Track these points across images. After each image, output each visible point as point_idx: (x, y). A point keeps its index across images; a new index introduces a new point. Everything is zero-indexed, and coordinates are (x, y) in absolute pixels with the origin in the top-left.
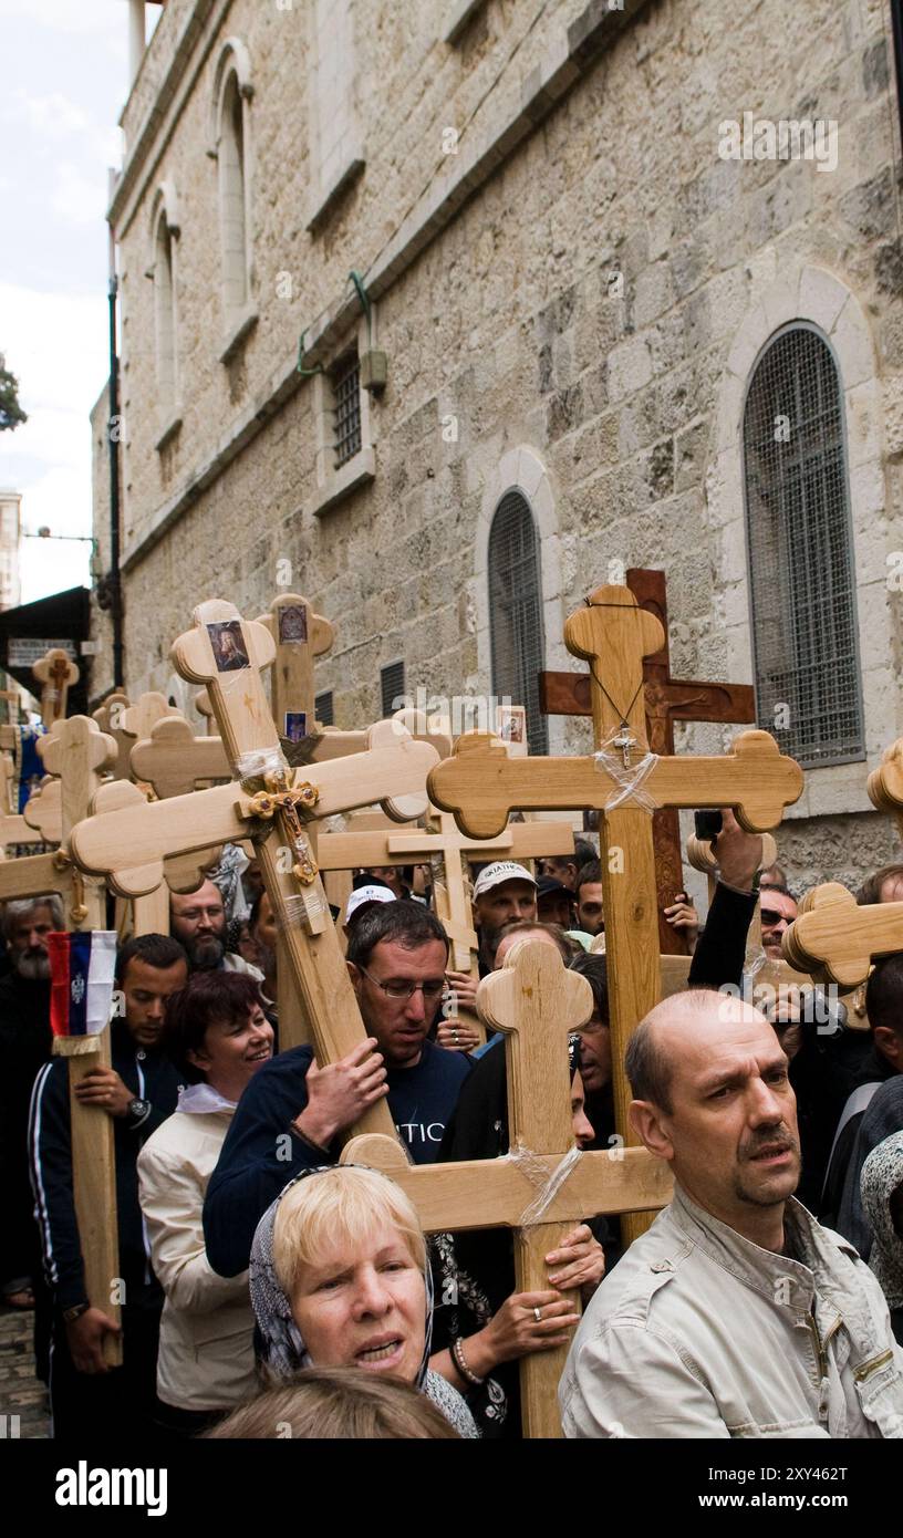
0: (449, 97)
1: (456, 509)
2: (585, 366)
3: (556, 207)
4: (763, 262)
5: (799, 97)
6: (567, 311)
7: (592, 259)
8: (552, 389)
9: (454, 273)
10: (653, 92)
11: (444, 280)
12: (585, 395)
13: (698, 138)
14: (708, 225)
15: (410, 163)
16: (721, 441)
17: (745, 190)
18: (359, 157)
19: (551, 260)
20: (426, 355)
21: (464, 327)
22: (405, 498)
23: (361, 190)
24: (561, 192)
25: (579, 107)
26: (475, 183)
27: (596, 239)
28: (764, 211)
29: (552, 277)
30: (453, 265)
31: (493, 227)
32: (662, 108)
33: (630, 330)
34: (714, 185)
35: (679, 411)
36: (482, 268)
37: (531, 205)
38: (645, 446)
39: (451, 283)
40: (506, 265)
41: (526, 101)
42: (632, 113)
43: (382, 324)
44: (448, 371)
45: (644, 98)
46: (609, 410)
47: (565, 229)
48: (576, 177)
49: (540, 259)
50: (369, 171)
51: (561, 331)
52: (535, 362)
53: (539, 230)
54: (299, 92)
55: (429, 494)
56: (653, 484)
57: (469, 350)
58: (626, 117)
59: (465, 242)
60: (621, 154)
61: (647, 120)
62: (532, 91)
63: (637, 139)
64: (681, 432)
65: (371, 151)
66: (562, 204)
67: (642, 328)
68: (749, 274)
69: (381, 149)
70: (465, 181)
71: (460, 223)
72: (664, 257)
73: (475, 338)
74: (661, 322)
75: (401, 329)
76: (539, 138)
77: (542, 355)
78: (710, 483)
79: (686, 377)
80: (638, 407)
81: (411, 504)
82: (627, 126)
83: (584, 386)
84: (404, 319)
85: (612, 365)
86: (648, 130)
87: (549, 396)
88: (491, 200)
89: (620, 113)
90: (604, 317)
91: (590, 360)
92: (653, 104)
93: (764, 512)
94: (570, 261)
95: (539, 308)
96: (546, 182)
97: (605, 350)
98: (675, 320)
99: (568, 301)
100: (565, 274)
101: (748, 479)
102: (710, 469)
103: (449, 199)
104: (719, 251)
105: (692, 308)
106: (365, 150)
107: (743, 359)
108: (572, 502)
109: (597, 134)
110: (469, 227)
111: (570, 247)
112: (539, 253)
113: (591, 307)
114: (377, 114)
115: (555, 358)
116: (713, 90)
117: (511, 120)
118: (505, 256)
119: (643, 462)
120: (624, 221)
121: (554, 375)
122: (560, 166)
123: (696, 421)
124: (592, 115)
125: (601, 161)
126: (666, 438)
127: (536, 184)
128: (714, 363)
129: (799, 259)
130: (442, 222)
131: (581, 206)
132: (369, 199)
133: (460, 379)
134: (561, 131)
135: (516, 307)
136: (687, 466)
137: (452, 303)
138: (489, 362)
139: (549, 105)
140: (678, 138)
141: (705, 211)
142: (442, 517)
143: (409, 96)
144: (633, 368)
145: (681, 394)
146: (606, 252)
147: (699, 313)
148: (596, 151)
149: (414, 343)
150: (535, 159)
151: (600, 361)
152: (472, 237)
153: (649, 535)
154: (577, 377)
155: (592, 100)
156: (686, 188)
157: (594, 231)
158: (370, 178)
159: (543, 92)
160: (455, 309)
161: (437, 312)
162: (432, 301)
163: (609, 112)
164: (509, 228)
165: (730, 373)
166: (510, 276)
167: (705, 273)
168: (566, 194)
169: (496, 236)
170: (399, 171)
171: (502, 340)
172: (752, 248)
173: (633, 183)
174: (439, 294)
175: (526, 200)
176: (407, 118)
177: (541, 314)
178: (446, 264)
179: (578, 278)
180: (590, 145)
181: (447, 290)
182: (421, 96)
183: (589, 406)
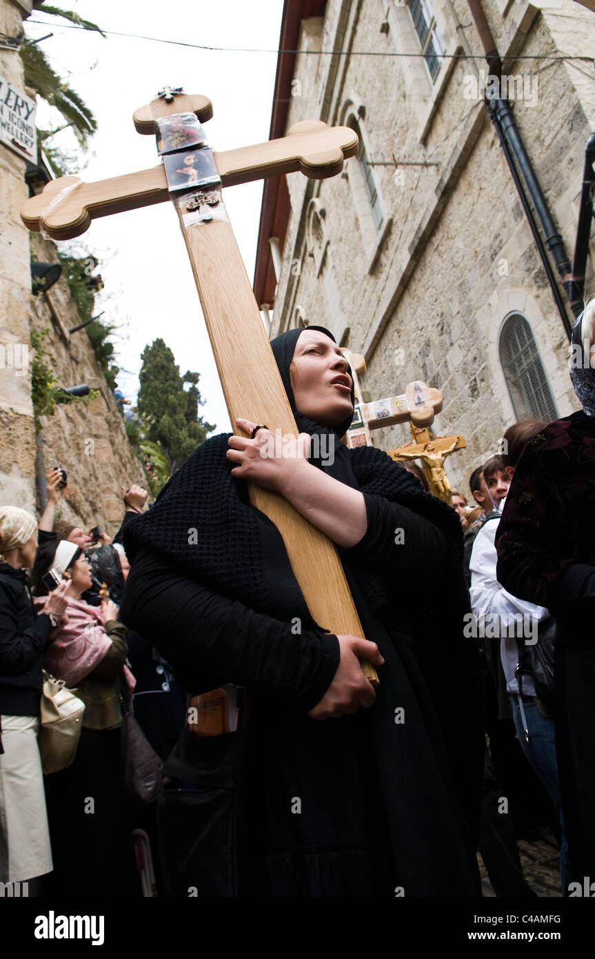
0: (373, 292)
1: (403, 437)
2: (439, 364)
3: (417, 313)
4: (494, 298)
5: (493, 235)
6: (428, 348)
7: (433, 325)
8: (429, 378)
9: (387, 352)
10: (442, 257)
11: (384, 356)
12: (441, 375)
13: (461, 266)
14: (472, 294)
15: (365, 320)
16: (493, 369)
17: (482, 276)
18: (347, 326)
19: (419, 332)
20: (382, 386)
21: (394, 370)
22: (385, 441)
23: (349, 338)
24: (417, 307)
25: (418, 275)
26: (388, 317)
27: (433, 317)
28: (490, 280)
29: (421, 338)
30: (386, 350)
31: (397, 330)
32: (446, 262)
33: (452, 344)
34: (470, 280)
35: (476, 366)
36: (396, 346)
37: (409, 316)
38: (466, 383)
39: (386, 356)
40: (404, 341)
41: (399, 279)
42: (436, 268)
43: (366, 381)
44: (391, 388)
45: (440, 261)
46: (451, 376)
47: (422, 319)
48: (422, 300)
49: (415, 334)
50: (351, 331)
51: (428, 356)
52: (421, 371)
53: (413, 324)
54: (323, 314)
55: (393, 436)
56: (472, 396)
57: (397, 377)
58: (434, 270)
59: (388, 340)
60: (436, 284)
61: (442, 268)
62: (401, 275)
63: (440, 276)
64: (478, 373)
65: (351, 323)
66: (419, 311)
67: (456, 341)
68: (490, 305)
69: (354, 321)
70: (384, 317)
71: (385, 334)
72: (458, 313)
73: (398, 372)
74: (462, 336)
75: (373, 381)
76: (407, 291)
77: (423, 367)
78: (492, 386)
79: (475, 352)
80: (460, 370)
81: (387, 442)
82: (436, 273)
83: (440, 372)
84: (372, 377)
85: (448, 360)
86: (443, 271)
87: (428, 381)
88: (395, 321)
89: (432, 270)
90: (442, 344)
91: (439, 361)
92: (443, 262)
93: (515, 389)
94: (426, 330)
95: (418, 351)
96: (412, 306)
97: (444, 356)
98: (467, 334)
99: (428, 345)
100: (425, 335)
101: (507, 379)
102: (492, 381)
103: (380, 326)
104: (477, 301)
105: (472, 326)
106: (349, 324)
107: (494, 335)
108: (444, 416)
109: (426, 281)
110: (389, 334)
111: (425, 325)
112: (415, 332)
113: (437, 342)
114: (350, 309)
115: (428, 366)
116: (462, 247)
117: (395, 289)
118: (404, 338)
119: (467, 390)
120: (441, 307)
121: (429, 373)
122: (416, 298)
123: (482, 366)
124: (423, 276)
125: (430, 289)
126: (473, 378)
127: (408, 308)
128: (485, 342)
129: (506, 291)
130: (379, 336)
131: (426, 308)
132: (353, 340)
133: (396, 390)
134: (413, 286)
135: (410, 354)
136: (483, 384)
137: (388, 363)
138: (405, 378)
139: (407, 279)
140: (455, 269)
141: (469, 290)
142: (399, 443)
143: (360, 298)
144: (456, 357)
145: (475, 359)
146: (438, 320)
147: (475, 327)
148: (426, 287)
149: (378, 384)
150: (407, 300)
151: (443, 361)
152: (390, 338)
153: (475, 416)
154: (436, 369)
155: (422, 270)
156: (461, 285)
157: (432, 315)
158: (352, 333)
159: (404, 274)
160: (389, 365)
161: (383, 368)
162: (381, 366)
163: (428, 272)
164: (402, 328)
165: (490, 342)
166: (406, 344)
167: (474, 312)
168: (420, 307)
169: (398, 333)
170: (361, 326)
171: (408, 368)
172: (488, 295)
173: (442, 292)
174: (383, 362)
175: (406, 315)
176: (360, 306)
177: (420, 353)
178: (383, 350)
179: (430, 333)
180: (424, 286)
181: (385, 359)
182: (364, 296)
183: (443, 378)
